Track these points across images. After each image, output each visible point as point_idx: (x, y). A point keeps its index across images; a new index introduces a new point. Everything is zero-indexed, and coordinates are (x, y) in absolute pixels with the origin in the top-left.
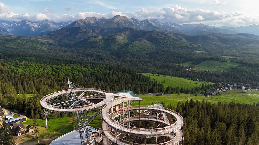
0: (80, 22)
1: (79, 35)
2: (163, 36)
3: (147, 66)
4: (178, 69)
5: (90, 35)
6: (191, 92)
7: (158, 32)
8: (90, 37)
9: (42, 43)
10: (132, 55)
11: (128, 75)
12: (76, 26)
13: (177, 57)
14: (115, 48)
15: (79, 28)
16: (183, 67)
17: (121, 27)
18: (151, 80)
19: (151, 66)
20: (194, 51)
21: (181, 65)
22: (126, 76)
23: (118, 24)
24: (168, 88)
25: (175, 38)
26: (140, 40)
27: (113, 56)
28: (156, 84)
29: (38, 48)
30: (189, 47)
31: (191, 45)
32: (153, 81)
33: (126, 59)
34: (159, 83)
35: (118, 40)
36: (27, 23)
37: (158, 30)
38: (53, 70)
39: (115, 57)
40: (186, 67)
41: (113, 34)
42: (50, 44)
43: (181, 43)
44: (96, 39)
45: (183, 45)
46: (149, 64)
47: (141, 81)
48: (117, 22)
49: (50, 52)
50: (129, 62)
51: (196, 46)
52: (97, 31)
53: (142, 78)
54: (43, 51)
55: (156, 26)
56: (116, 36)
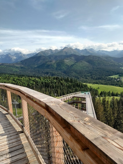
0: (41, 53)
1: (41, 61)
2: (97, 58)
3: (86, 78)
4: (109, 80)
5: (47, 61)
6: (120, 95)
7: (94, 56)
8: (47, 62)
9: (17, 67)
10: (76, 72)
11: (70, 83)
12: (39, 55)
13: (107, 72)
14: (64, 68)
15: (40, 57)
16: (112, 78)
17: (68, 54)
18: (88, 87)
19: (89, 78)
20: (120, 68)
21: (111, 77)
22: (69, 84)
23: (66, 53)
24: (101, 92)
25: (106, 60)
26: (81, 62)
27: (62, 73)
28: (92, 90)
29: (14, 70)
30: (116, 65)
31: (118, 64)
32: (90, 87)
33: (71, 75)
34: (94, 89)
35: (66, 63)
36: (9, 56)
37: (93, 55)
38: (14, 81)
39: (63, 74)
40: (115, 78)
41: (62, 59)
42: (22, 68)
43: (111, 63)
44: (51, 62)
45: (112, 64)
46: (87, 77)
47: (81, 88)
48: (65, 52)
49: (21, 72)
50: (73, 76)
51: (121, 64)
52: (52, 58)
53: (81, 85)
54: (17, 71)
55: (92, 53)
56: (64, 60)
